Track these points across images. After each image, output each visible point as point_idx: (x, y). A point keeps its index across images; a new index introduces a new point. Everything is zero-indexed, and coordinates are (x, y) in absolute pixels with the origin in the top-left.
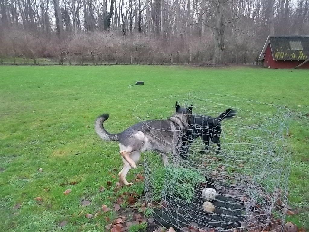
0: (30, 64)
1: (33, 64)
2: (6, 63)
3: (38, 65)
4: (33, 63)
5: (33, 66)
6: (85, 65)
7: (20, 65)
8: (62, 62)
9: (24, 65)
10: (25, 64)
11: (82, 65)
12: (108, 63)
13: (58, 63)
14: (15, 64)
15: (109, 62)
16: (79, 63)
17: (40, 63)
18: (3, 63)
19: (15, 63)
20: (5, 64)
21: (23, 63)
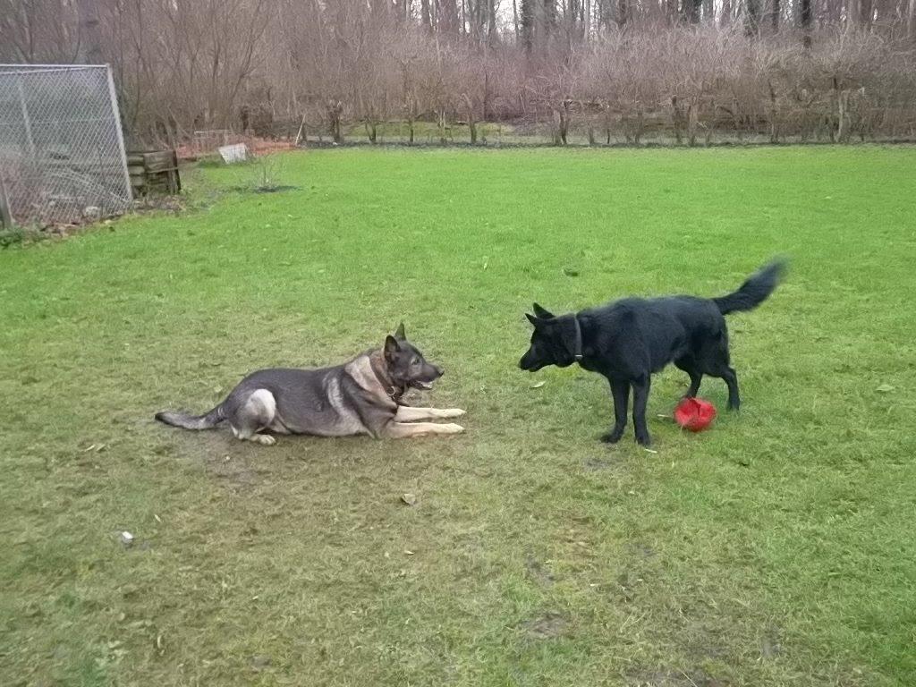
0: (458, 145)
1: (467, 145)
2: (386, 139)
3: (484, 145)
4: (468, 139)
5: (470, 152)
6: (649, 145)
7: (428, 145)
8: (564, 136)
9: (438, 146)
10: (443, 144)
11: (637, 145)
12: (735, 139)
13: (549, 140)
14: (411, 144)
15: (739, 136)
16: (624, 140)
17: (490, 139)
18: (378, 138)
19: (412, 140)
20: (382, 144)
21: (437, 139)
